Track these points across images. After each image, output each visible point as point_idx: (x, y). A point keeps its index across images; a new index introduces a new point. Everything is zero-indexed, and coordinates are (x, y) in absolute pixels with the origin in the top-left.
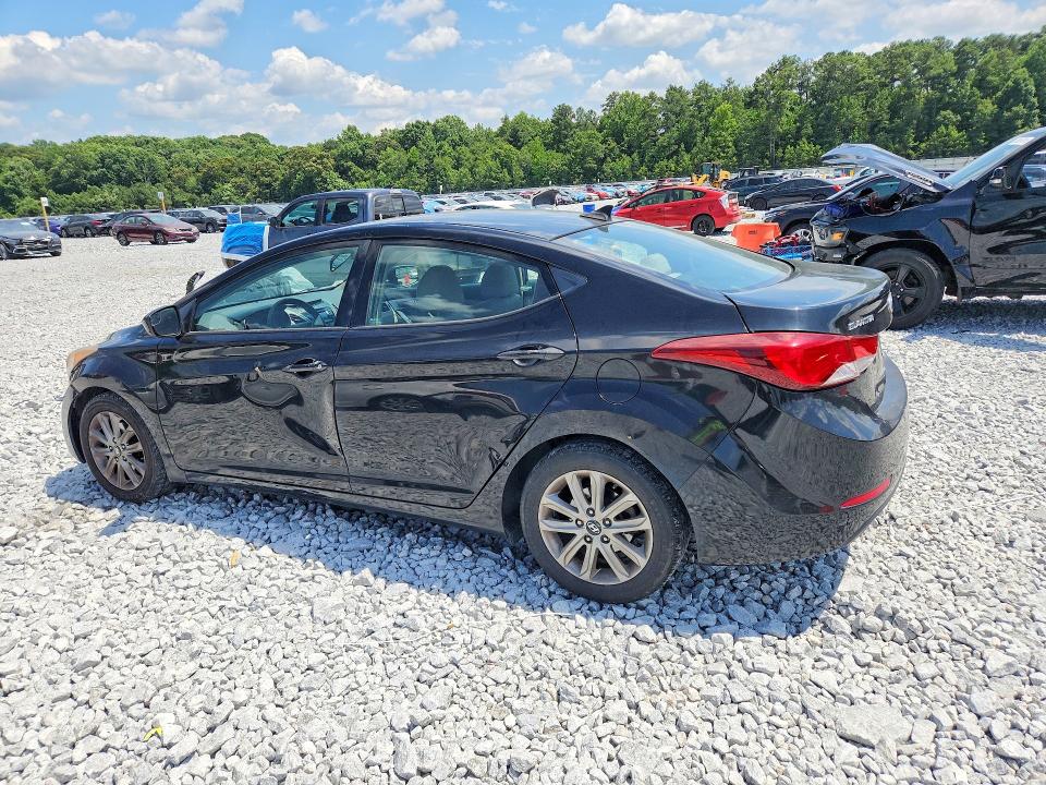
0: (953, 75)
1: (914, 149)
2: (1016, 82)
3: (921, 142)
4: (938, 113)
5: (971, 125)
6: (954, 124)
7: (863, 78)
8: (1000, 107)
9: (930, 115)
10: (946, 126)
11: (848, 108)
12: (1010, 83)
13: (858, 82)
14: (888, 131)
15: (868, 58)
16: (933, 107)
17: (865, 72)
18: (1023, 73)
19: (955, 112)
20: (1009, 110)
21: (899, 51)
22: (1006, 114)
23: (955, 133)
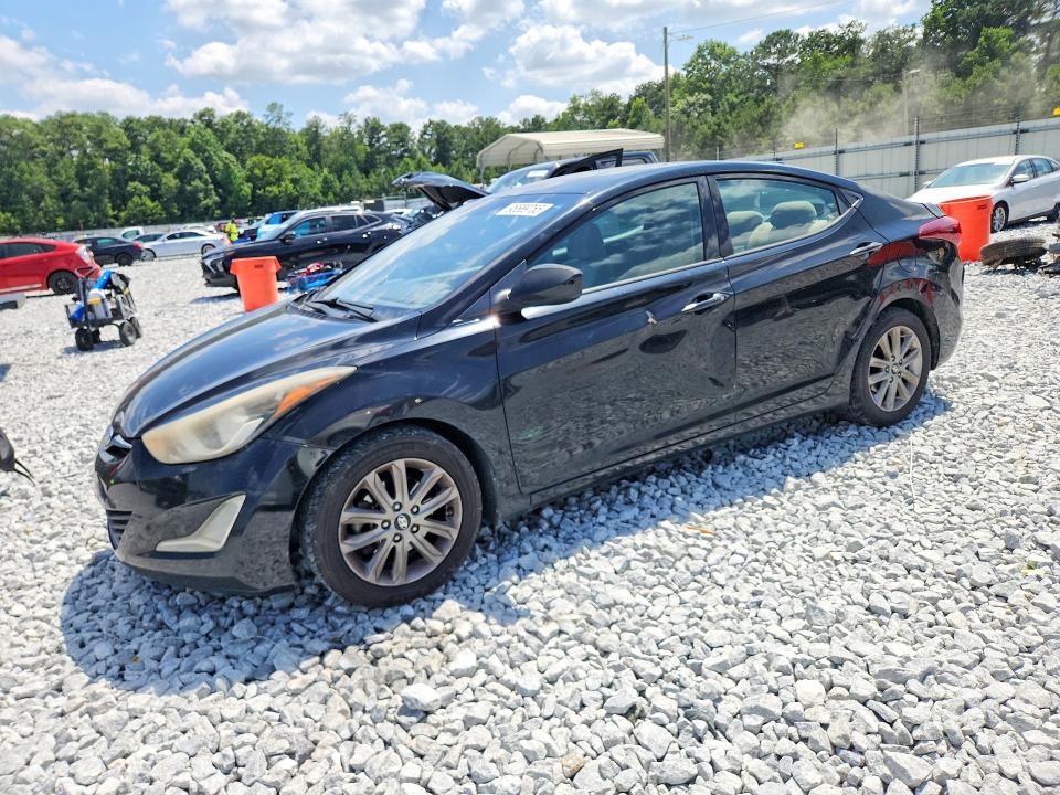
0: (129, 149)
1: (116, 217)
2: (186, 159)
3: (120, 211)
4: (127, 184)
5: (161, 197)
6: (146, 194)
7: (37, 145)
8: (181, 181)
9: (118, 185)
10: (140, 196)
11: (31, 175)
12: (181, 161)
13: (31, 148)
14: (80, 199)
15: (36, 125)
16: (121, 178)
17: (38, 138)
18: (189, 153)
19: (143, 183)
20: (189, 184)
21: (68, 121)
22: (189, 188)
23: (149, 203)
